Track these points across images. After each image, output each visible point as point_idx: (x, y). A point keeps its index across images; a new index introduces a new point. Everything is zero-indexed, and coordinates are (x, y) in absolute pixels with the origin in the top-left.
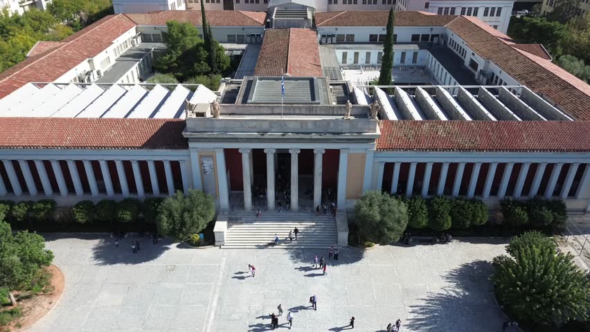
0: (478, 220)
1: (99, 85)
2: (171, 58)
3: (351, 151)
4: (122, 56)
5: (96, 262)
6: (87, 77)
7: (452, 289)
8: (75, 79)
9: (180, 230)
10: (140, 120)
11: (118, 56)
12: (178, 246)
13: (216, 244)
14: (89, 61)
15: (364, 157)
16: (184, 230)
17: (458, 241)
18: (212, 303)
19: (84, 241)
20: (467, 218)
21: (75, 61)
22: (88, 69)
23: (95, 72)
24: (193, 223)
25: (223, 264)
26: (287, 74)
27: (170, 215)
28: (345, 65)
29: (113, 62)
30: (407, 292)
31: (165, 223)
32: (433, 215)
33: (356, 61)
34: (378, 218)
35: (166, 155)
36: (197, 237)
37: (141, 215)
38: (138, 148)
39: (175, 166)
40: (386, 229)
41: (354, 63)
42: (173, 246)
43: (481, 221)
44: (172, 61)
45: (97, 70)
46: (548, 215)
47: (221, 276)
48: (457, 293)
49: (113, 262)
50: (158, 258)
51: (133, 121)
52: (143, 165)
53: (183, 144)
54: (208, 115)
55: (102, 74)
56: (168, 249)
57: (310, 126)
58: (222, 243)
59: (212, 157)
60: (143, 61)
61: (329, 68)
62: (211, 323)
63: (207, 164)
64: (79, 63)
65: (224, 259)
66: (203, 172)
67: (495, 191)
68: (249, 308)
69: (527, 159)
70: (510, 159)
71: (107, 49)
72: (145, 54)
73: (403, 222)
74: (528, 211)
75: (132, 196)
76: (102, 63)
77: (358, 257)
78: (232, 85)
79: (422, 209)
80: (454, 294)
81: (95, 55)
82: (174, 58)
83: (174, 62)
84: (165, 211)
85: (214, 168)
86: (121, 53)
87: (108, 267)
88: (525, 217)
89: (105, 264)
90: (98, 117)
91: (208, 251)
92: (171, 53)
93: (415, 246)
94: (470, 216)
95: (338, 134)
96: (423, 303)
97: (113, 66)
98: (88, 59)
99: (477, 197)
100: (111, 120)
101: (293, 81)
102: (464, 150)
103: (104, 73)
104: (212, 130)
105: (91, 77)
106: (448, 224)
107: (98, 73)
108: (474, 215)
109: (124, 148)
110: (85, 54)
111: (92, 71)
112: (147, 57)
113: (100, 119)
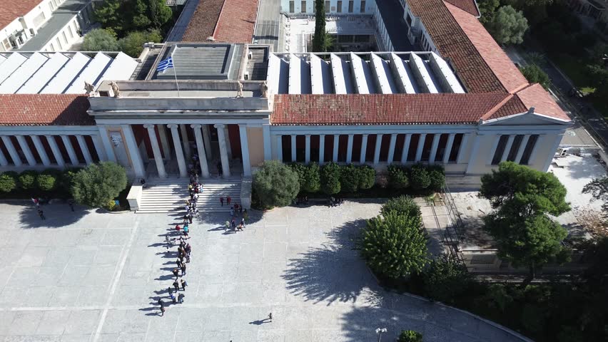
0: (364, 184)
1: (21, 54)
2: (108, 11)
3: (248, 126)
4: (60, 8)
5: (22, 225)
6: (18, 38)
7: (330, 244)
8: (5, 41)
9: (93, 200)
10: (51, 96)
11: (55, 8)
12: (97, 211)
13: (131, 209)
14: (20, 20)
15: (261, 130)
16: (95, 199)
17: (348, 202)
18: (120, 263)
19: (11, 206)
20: (354, 184)
21: (4, 21)
22: (20, 28)
23: (27, 31)
24: (104, 194)
25: (135, 228)
26: (212, 38)
27: (83, 186)
28: (293, 14)
29: (49, 16)
30: (291, 248)
31: (77, 193)
32: (324, 181)
33: (304, 10)
34: (269, 186)
35: (79, 131)
36: (113, 203)
37: (62, 183)
38: (49, 124)
39: (88, 139)
40: (277, 197)
41: (302, 12)
42: (93, 211)
43: (367, 186)
44: (111, 14)
45: (29, 28)
46: (426, 180)
47: (132, 239)
48: (333, 248)
49: (37, 226)
50: (78, 222)
51: (45, 96)
52: (58, 139)
53: (91, 121)
54: (112, 94)
55: (36, 33)
56: (88, 213)
57: (207, 105)
58: (136, 208)
59: (119, 132)
60: (82, 13)
61: (268, 22)
62: (117, 280)
63: (116, 138)
64: (9, 23)
65: (137, 223)
66: (115, 145)
67: (384, 156)
68: (152, 267)
69: (409, 131)
70: (394, 131)
71: (40, 5)
72: (84, 5)
73: (293, 189)
74: (409, 176)
75: (54, 166)
76: (36, 20)
77: (257, 218)
78: (156, 50)
79: (315, 176)
80: (330, 249)
81: (25, 13)
82: (112, 12)
83: (113, 15)
84: (77, 183)
85: (123, 141)
86: (59, 5)
87: (33, 230)
88: (406, 181)
89: (30, 227)
90: (13, 93)
91: (124, 216)
92: (109, 6)
93: (309, 206)
94: (357, 182)
95: (233, 110)
96: (302, 257)
97: (48, 22)
98: (18, 18)
99: (368, 164)
100: (24, 96)
101: (212, 48)
102: (350, 124)
103: (38, 31)
104: (114, 108)
105: (23, 37)
106: (338, 188)
107: (31, 31)
108: (361, 181)
109: (36, 124)
110: (16, 12)
111: (23, 30)
112: (86, 8)
113: (14, 96)
